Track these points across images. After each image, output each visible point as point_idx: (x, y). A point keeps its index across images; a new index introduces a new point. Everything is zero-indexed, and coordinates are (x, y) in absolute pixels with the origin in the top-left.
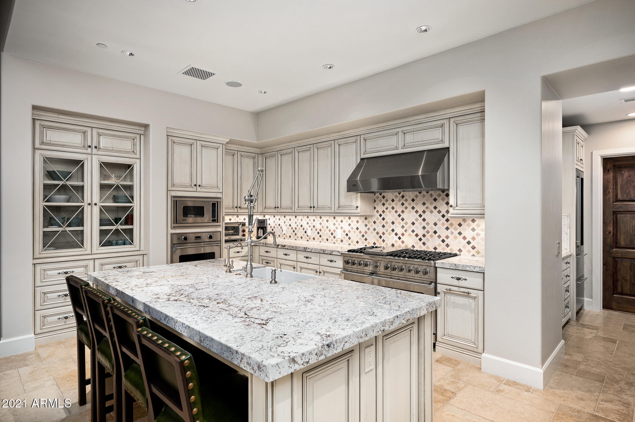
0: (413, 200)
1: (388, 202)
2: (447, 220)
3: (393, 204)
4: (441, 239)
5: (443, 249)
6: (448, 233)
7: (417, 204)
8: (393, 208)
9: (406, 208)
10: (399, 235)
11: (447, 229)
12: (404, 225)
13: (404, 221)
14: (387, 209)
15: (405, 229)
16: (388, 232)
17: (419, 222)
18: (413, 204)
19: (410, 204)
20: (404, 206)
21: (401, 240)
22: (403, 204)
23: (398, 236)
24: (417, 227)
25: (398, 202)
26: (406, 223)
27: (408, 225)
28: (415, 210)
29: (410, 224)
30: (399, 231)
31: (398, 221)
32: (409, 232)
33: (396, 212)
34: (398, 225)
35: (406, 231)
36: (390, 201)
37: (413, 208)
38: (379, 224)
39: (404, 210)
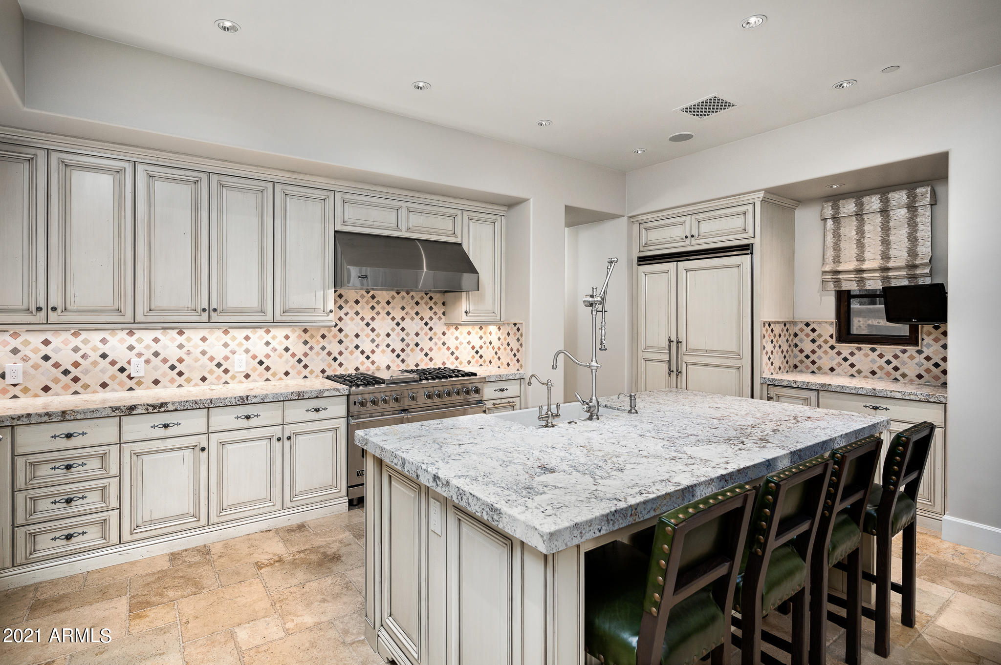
0: (388, 303)
1: (349, 304)
2: (431, 329)
3: (358, 308)
4: (424, 352)
5: (426, 364)
6: (431, 344)
7: (393, 308)
8: (357, 313)
9: (378, 313)
10: (368, 353)
11: (431, 339)
12: (375, 338)
13: (376, 332)
14: (346, 314)
15: (376, 343)
16: (349, 350)
17: (396, 332)
18: (388, 308)
19: (383, 308)
20: (375, 311)
21: (370, 360)
22: (373, 308)
23: (365, 355)
24: (393, 340)
25: (365, 305)
26: (378, 335)
27: (380, 338)
28: (391, 316)
29: (383, 335)
30: (367, 347)
31: (365, 333)
32: (383, 347)
33: (362, 319)
34: (365, 338)
35: (377, 346)
36: (352, 303)
37: (388, 314)
38: (331, 339)
39: (375, 316)
